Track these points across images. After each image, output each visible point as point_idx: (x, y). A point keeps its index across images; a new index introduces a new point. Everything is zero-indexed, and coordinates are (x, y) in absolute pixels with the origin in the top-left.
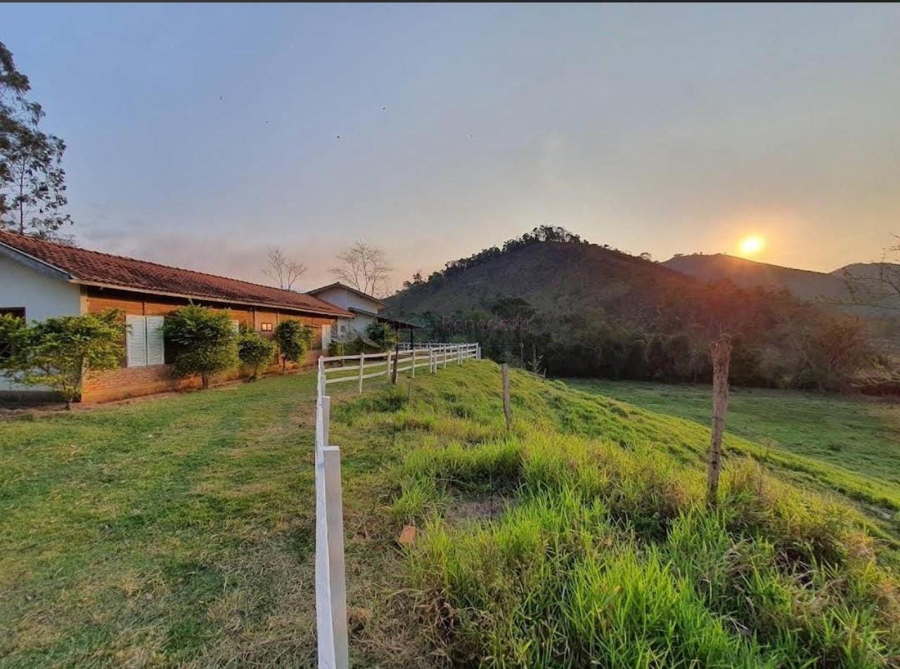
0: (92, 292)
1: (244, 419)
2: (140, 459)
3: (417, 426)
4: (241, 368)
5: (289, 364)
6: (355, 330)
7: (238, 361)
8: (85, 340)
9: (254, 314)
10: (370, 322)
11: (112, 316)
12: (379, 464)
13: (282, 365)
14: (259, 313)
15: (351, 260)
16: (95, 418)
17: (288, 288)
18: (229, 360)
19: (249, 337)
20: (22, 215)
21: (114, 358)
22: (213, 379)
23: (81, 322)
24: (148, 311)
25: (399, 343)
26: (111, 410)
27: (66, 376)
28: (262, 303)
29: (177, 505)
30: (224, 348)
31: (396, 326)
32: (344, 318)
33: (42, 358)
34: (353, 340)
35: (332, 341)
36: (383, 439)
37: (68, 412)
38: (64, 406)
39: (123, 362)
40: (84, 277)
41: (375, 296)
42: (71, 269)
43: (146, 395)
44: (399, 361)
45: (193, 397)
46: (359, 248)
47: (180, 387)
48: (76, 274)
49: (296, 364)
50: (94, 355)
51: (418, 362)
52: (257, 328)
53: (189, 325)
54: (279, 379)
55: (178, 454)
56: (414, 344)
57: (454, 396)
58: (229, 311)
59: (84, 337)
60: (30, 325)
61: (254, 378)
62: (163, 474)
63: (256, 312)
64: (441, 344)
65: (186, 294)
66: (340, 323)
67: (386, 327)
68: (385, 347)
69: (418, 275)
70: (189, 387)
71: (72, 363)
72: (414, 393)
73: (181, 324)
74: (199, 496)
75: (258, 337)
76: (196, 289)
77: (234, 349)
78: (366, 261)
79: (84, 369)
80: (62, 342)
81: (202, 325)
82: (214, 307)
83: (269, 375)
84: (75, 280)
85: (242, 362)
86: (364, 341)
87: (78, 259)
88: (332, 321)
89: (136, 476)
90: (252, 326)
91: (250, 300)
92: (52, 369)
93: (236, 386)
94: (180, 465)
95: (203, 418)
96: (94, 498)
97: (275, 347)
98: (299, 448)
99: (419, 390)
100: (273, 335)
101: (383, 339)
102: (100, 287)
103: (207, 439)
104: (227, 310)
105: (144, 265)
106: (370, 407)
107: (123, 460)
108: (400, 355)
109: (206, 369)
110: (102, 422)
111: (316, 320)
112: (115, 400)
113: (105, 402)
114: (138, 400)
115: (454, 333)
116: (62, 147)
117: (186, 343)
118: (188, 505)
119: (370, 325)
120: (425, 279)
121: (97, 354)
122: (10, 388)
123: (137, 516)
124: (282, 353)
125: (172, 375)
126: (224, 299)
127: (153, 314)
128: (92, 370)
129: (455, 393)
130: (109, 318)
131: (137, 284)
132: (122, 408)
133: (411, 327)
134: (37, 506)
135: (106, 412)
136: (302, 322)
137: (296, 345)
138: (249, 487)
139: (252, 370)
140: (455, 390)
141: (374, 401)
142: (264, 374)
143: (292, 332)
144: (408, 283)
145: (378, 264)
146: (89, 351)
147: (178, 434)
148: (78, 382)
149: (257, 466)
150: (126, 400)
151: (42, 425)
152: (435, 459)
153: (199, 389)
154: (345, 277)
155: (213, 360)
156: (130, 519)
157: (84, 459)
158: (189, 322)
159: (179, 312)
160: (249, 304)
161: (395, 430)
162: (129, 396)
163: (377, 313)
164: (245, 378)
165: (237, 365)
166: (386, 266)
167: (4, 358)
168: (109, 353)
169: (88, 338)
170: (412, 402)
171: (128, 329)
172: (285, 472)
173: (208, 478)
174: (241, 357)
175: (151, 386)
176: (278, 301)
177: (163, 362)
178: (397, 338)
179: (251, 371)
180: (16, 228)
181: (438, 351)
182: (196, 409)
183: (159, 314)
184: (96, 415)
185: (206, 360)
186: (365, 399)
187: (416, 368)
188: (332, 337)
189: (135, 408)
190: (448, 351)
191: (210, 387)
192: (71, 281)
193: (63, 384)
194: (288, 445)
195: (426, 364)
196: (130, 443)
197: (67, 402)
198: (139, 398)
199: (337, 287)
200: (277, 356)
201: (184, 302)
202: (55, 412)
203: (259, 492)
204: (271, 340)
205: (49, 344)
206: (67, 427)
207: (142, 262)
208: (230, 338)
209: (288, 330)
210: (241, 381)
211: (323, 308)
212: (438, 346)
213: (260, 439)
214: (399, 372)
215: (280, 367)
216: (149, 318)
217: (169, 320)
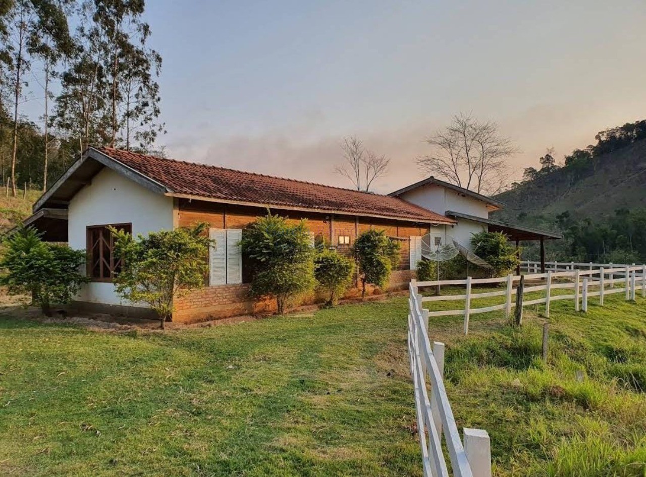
0: (182, 204)
1: (323, 356)
2: (223, 393)
3: (565, 397)
4: (317, 291)
5: (369, 288)
6: (455, 243)
7: (314, 283)
8: (178, 256)
9: (330, 224)
10: (477, 231)
11: (199, 230)
12: (508, 450)
13: (361, 288)
14: (337, 223)
15: (448, 144)
16: (183, 340)
17: (365, 190)
18: (305, 281)
19: (326, 253)
20: (128, 131)
21: (200, 275)
22: (288, 303)
23: (174, 237)
24: (229, 224)
25: (522, 262)
26: (197, 332)
27: (162, 293)
28: (340, 210)
29: (261, 457)
30: (300, 266)
31: (517, 236)
32: (440, 227)
33: (144, 274)
34: (452, 257)
35: (423, 258)
36: (510, 412)
37: (162, 331)
38: (159, 324)
39: (207, 280)
40: (176, 189)
41: (482, 192)
42: (167, 181)
43: (225, 317)
44: (525, 290)
45: (269, 324)
46: (459, 126)
47: (256, 310)
48: (171, 188)
49: (377, 287)
50: (183, 272)
51: (555, 292)
52: (334, 241)
53: (267, 239)
54: (358, 308)
55: (259, 392)
56: (545, 263)
57: (622, 352)
58: (306, 222)
59: (176, 253)
60: (136, 240)
61: (329, 303)
62: (245, 415)
63: (333, 222)
64: (591, 264)
65: (263, 203)
66: (434, 233)
67: (502, 238)
68: (498, 268)
69: (548, 157)
70: (264, 311)
71: (166, 280)
72: (550, 342)
73: (259, 237)
74: (282, 450)
75: (335, 252)
76: (273, 197)
77: (311, 267)
78: (469, 143)
79: (175, 286)
80: (159, 259)
81: (280, 239)
82: (291, 217)
83: (346, 301)
84: (170, 194)
85: (318, 282)
86: (468, 259)
87: (172, 171)
88: (424, 230)
89: (220, 413)
90: (328, 239)
91: (327, 207)
92: (151, 286)
93: (310, 313)
94: (260, 407)
95: (279, 351)
96: (186, 432)
97: (354, 266)
98: (391, 406)
99: (560, 337)
100: (351, 249)
101: (498, 256)
102: (188, 199)
103: (286, 378)
104: (303, 220)
105: (225, 173)
106: (482, 357)
107: (209, 391)
108: (527, 281)
109: (281, 289)
110: (189, 346)
111: (402, 230)
112: (199, 321)
113: (191, 322)
114: (219, 323)
115: (613, 247)
116: (159, 59)
117: (263, 260)
118: (271, 460)
119: (477, 236)
120: (559, 162)
121: (186, 270)
122: (121, 303)
123: (224, 461)
124: (361, 273)
125: (249, 296)
126: (300, 206)
127: (233, 227)
128: (182, 288)
129: (626, 348)
130: (197, 232)
131: (219, 194)
132: (206, 331)
133: (541, 238)
134: (142, 430)
135: (192, 335)
136: (386, 233)
137: (379, 263)
138: (335, 450)
139: (329, 293)
140: (625, 342)
141: (488, 348)
142: (341, 299)
143: (374, 247)
144: (532, 171)
145: (487, 146)
146: (180, 268)
147: (257, 368)
148: (170, 300)
149: (343, 423)
150: (208, 323)
151: (143, 343)
152: (612, 463)
153: (274, 314)
154: (440, 169)
155: (290, 280)
156: (218, 463)
157: (176, 385)
158: (266, 235)
159: (257, 224)
160: (327, 212)
161: (528, 400)
162: (210, 318)
163: (487, 217)
164: (322, 303)
165: (314, 286)
166: (500, 148)
167: (117, 273)
168: (196, 270)
169: (180, 254)
170: (548, 355)
171: (211, 244)
172: (377, 438)
173: (289, 429)
174: (317, 277)
175: (229, 308)
176: (358, 206)
177: (240, 281)
178: (518, 255)
179: (327, 295)
180: (124, 144)
181: (588, 275)
182: (272, 339)
183: (238, 227)
184: (184, 337)
185: (281, 279)
186: (474, 345)
187: (552, 303)
188: (423, 252)
189: (217, 331)
190: (607, 276)
191: (285, 312)
192: (167, 194)
193: (159, 302)
194: (378, 399)
195: (571, 297)
196: (213, 372)
197: (162, 321)
198: (219, 321)
199: (430, 184)
200: (355, 277)
201: (262, 212)
202: (153, 331)
203: (347, 459)
204: (349, 256)
205: (150, 260)
206: (162, 348)
207: (222, 169)
208: (307, 254)
209: (370, 244)
210: (315, 306)
211: (412, 214)
212: (587, 268)
213: (342, 385)
214: (526, 307)
215: (360, 290)
216: (230, 231)
217: (248, 233)
